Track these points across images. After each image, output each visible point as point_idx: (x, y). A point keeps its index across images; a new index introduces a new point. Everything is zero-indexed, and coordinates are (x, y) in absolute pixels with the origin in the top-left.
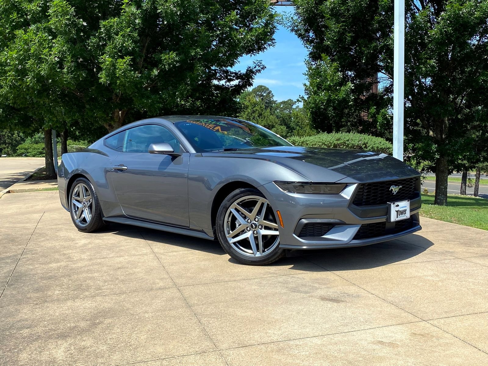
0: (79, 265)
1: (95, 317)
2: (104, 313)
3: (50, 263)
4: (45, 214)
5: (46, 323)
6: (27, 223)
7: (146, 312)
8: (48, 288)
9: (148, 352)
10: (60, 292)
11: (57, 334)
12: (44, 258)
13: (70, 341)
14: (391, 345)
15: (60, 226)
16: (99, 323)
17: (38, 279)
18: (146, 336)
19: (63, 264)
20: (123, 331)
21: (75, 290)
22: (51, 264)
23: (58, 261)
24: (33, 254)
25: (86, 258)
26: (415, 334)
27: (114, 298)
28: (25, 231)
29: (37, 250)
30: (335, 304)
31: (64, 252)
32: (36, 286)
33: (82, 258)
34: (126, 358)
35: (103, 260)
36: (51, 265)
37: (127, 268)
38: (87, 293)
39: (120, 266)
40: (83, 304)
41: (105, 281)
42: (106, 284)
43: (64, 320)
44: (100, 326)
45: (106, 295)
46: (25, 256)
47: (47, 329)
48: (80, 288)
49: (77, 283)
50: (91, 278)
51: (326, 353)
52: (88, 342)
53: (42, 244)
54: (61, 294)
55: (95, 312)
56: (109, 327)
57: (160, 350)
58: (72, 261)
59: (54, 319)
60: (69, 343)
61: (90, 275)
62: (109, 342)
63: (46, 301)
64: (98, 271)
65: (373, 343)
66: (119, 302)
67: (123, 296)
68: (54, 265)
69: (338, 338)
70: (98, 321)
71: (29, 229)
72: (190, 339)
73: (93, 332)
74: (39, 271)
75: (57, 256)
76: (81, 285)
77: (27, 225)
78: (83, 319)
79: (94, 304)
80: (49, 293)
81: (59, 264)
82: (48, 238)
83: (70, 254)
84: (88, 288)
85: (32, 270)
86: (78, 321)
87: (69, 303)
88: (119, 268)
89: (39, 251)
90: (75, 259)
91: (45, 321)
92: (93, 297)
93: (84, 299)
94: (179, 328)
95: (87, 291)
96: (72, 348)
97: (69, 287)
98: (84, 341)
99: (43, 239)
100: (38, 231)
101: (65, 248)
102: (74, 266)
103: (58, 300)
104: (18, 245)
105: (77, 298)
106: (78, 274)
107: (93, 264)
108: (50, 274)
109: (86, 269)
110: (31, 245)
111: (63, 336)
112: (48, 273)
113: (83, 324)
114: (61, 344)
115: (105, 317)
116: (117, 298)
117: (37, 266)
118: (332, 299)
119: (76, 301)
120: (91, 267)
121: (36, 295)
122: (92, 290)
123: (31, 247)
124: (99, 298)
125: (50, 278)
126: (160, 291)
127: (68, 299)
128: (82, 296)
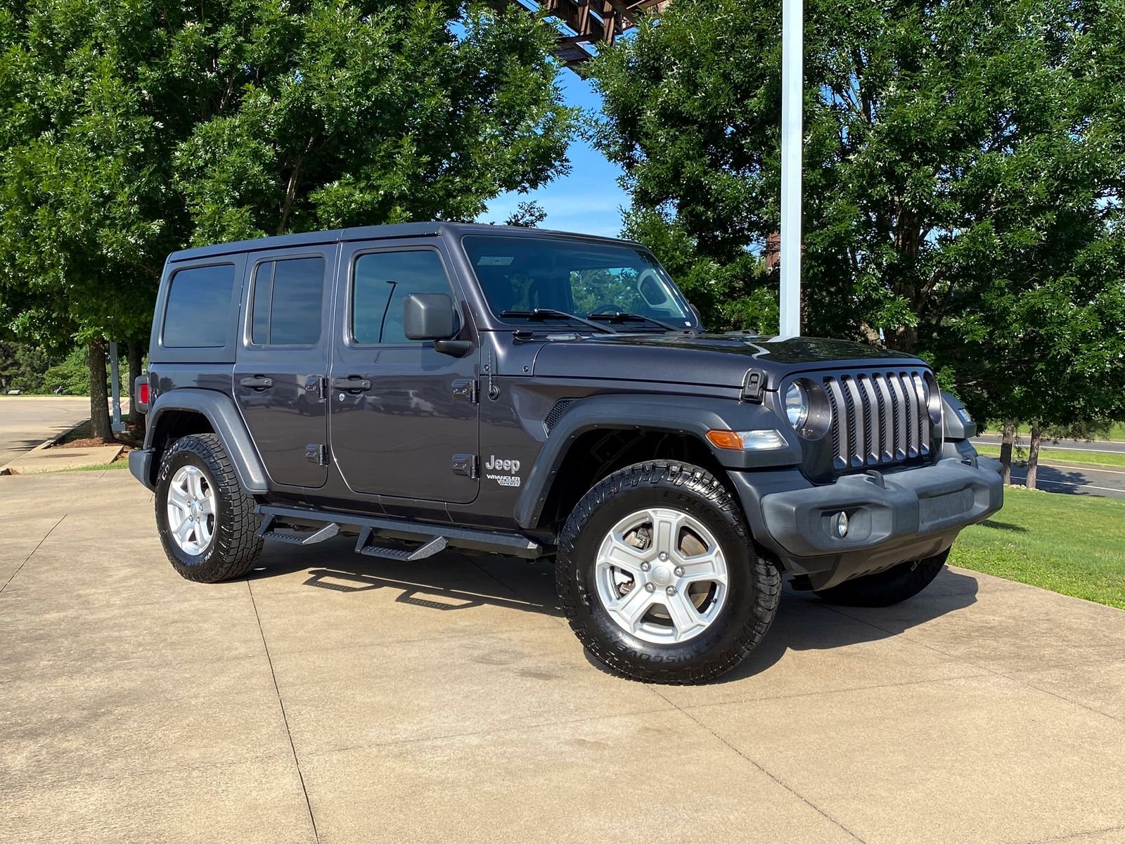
0: (102, 615)
1: (101, 704)
2: (119, 698)
3: (46, 612)
4: (66, 520)
6: (25, 536)
7: (196, 696)
8: (30, 655)
9: (174, 757)
10: (51, 662)
11: (24, 732)
12: (37, 604)
13: (43, 741)
14: (599, 745)
15: (88, 543)
16: (104, 714)
17: (17, 640)
18: (179, 734)
19: (71, 613)
20: (141, 726)
22: (48, 613)
23: (61, 608)
24: (19, 596)
25: (118, 602)
26: (649, 729)
27: (146, 673)
28: (15, 552)
29: (30, 588)
30: (541, 682)
31: (81, 592)
32: (10, 652)
34: (131, 767)
35: (148, 607)
36: (47, 616)
37: (191, 621)
38: (99, 665)
39: (176, 617)
40: (87, 682)
41: (140, 645)
42: (140, 649)
43: (43, 709)
44: (104, 719)
45: (133, 668)
48: (89, 656)
49: (85, 648)
50: (114, 639)
52: (73, 743)
53: (43, 576)
54: (52, 667)
55: (104, 696)
56: (120, 720)
57: (195, 754)
58: (88, 609)
59: (26, 708)
60: (39, 745)
61: (116, 634)
62: (112, 742)
63: (19, 678)
64: (133, 627)
65: (568, 743)
66: (153, 680)
68: (53, 616)
69: (513, 735)
70: (103, 710)
71: (25, 548)
73: (89, 728)
74: (21, 627)
75: (63, 599)
76: (94, 650)
77: (24, 540)
78: (77, 707)
79: (106, 683)
80: (30, 664)
81: (62, 614)
82: (57, 565)
83: (89, 595)
84: (106, 654)
85: (8, 624)
86: (68, 710)
87: (61, 681)
88: (174, 622)
89: (31, 590)
91: (7, 710)
92: (110, 670)
93: (89, 674)
95: (101, 661)
96: (44, 752)
97: (70, 654)
98: (68, 741)
99: (45, 568)
100: (40, 552)
101: (84, 584)
102: (91, 617)
103: (42, 676)
107: (128, 615)
108: (42, 632)
110: (19, 580)
111: (33, 734)
112: (37, 630)
113: (74, 716)
114: (25, 747)
115: (117, 704)
117: (20, 617)
118: (541, 674)
120: (123, 620)
121: (4, 668)
122: (110, 660)
123: (19, 583)
124: (118, 673)
125: (38, 638)
126: (234, 662)
127: (60, 675)
128: (88, 669)
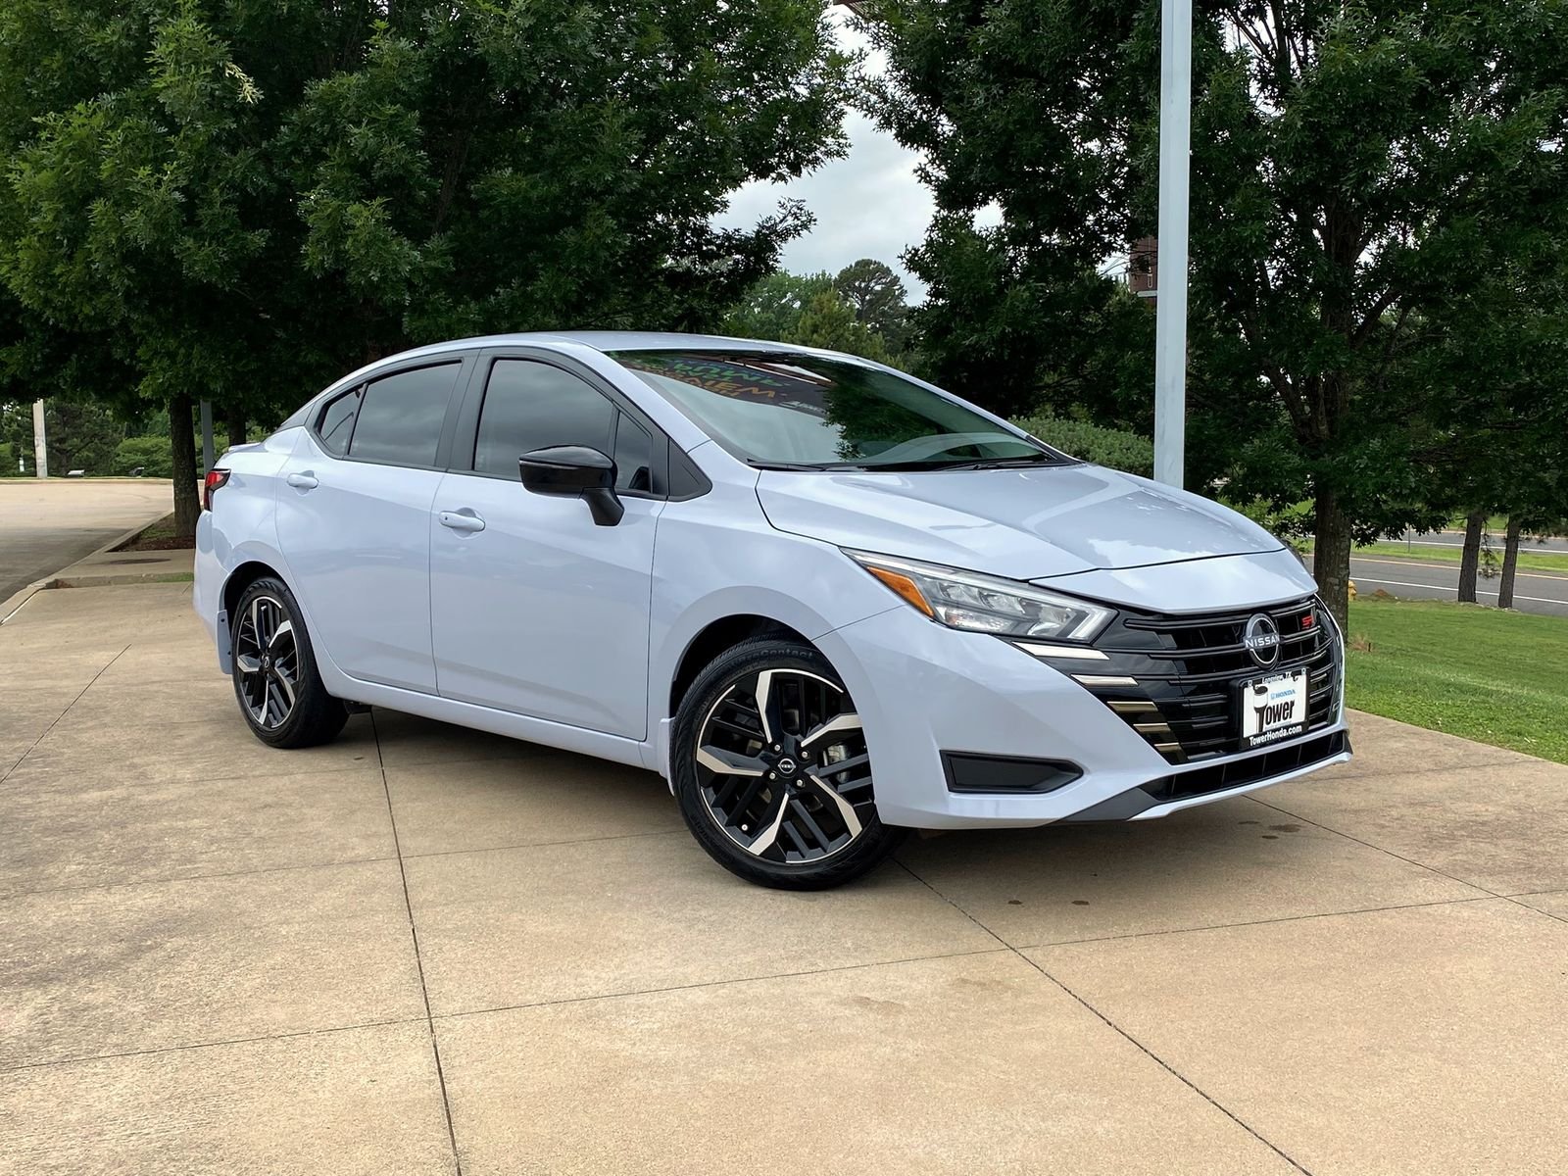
0: (163, 795)
1: (149, 931)
2: (175, 924)
3: (83, 790)
4: (128, 652)
5: (11, 945)
6: (66, 676)
7: (287, 922)
8: (52, 855)
10: (81, 867)
11: (29, 975)
12: (70, 778)
13: (56, 990)
14: (890, 1007)
15: (154, 688)
16: (150, 948)
17: (35, 831)
18: (258, 981)
19: (118, 792)
20: (203, 969)
21: (120, 864)
22: (86, 792)
23: (108, 784)
24: (47, 765)
25: (188, 776)
27: (217, 884)
28: (49, 701)
29: (63, 754)
31: (136, 760)
32: (25, 850)
33: (178, 776)
35: (231, 783)
36: (84, 796)
37: (289, 806)
38: (152, 871)
39: (270, 799)
40: (130, 899)
41: (213, 841)
42: (214, 847)
43: (61, 939)
44: (149, 955)
45: (200, 876)
46: (21, 771)
47: (8, 960)
48: (136, 858)
49: (135, 844)
50: (176, 832)
51: (706, 1026)
53: (84, 736)
54: (81, 872)
55: (153, 919)
56: (173, 958)
58: (145, 786)
59: (34, 937)
60: (50, 997)
61: (180, 824)
62: (157, 993)
63: (33, 891)
64: (206, 813)
66: (227, 896)
67: (242, 881)
68: (93, 796)
70: (149, 943)
71: (64, 695)
72: (369, 990)
73: (126, 970)
74: (44, 812)
75: (109, 774)
76: (146, 849)
77: (62, 684)
78: (113, 937)
79: (159, 899)
80: (52, 870)
81: (106, 793)
82: (106, 720)
83: (148, 765)
84: (162, 854)
85: (26, 807)
86: (98, 942)
87: (93, 897)
88: (264, 808)
89: (66, 756)
90: (157, 780)
92: (165, 880)
93: (135, 886)
94: (354, 962)
95: (154, 865)
96: (55, 1008)
97: (111, 855)
98: (93, 991)
99: (91, 724)
100: (85, 702)
101: (142, 748)
102: (145, 798)
103: (67, 888)
104: (14, 740)
105: (120, 883)
106: (148, 820)
107: (200, 795)
108: (73, 820)
109: (174, 808)
110: (51, 741)
111: (43, 980)
112: (68, 817)
113: (106, 951)
114: (28, 1000)
115: (171, 933)
116: (226, 884)
117: (44, 798)
119: (113, 891)
120: (192, 802)
121: (13, 875)
122: (168, 864)
123: (50, 746)
124: (176, 885)
125: (66, 830)
126: (348, 869)
127: (92, 887)
128: (134, 878)
